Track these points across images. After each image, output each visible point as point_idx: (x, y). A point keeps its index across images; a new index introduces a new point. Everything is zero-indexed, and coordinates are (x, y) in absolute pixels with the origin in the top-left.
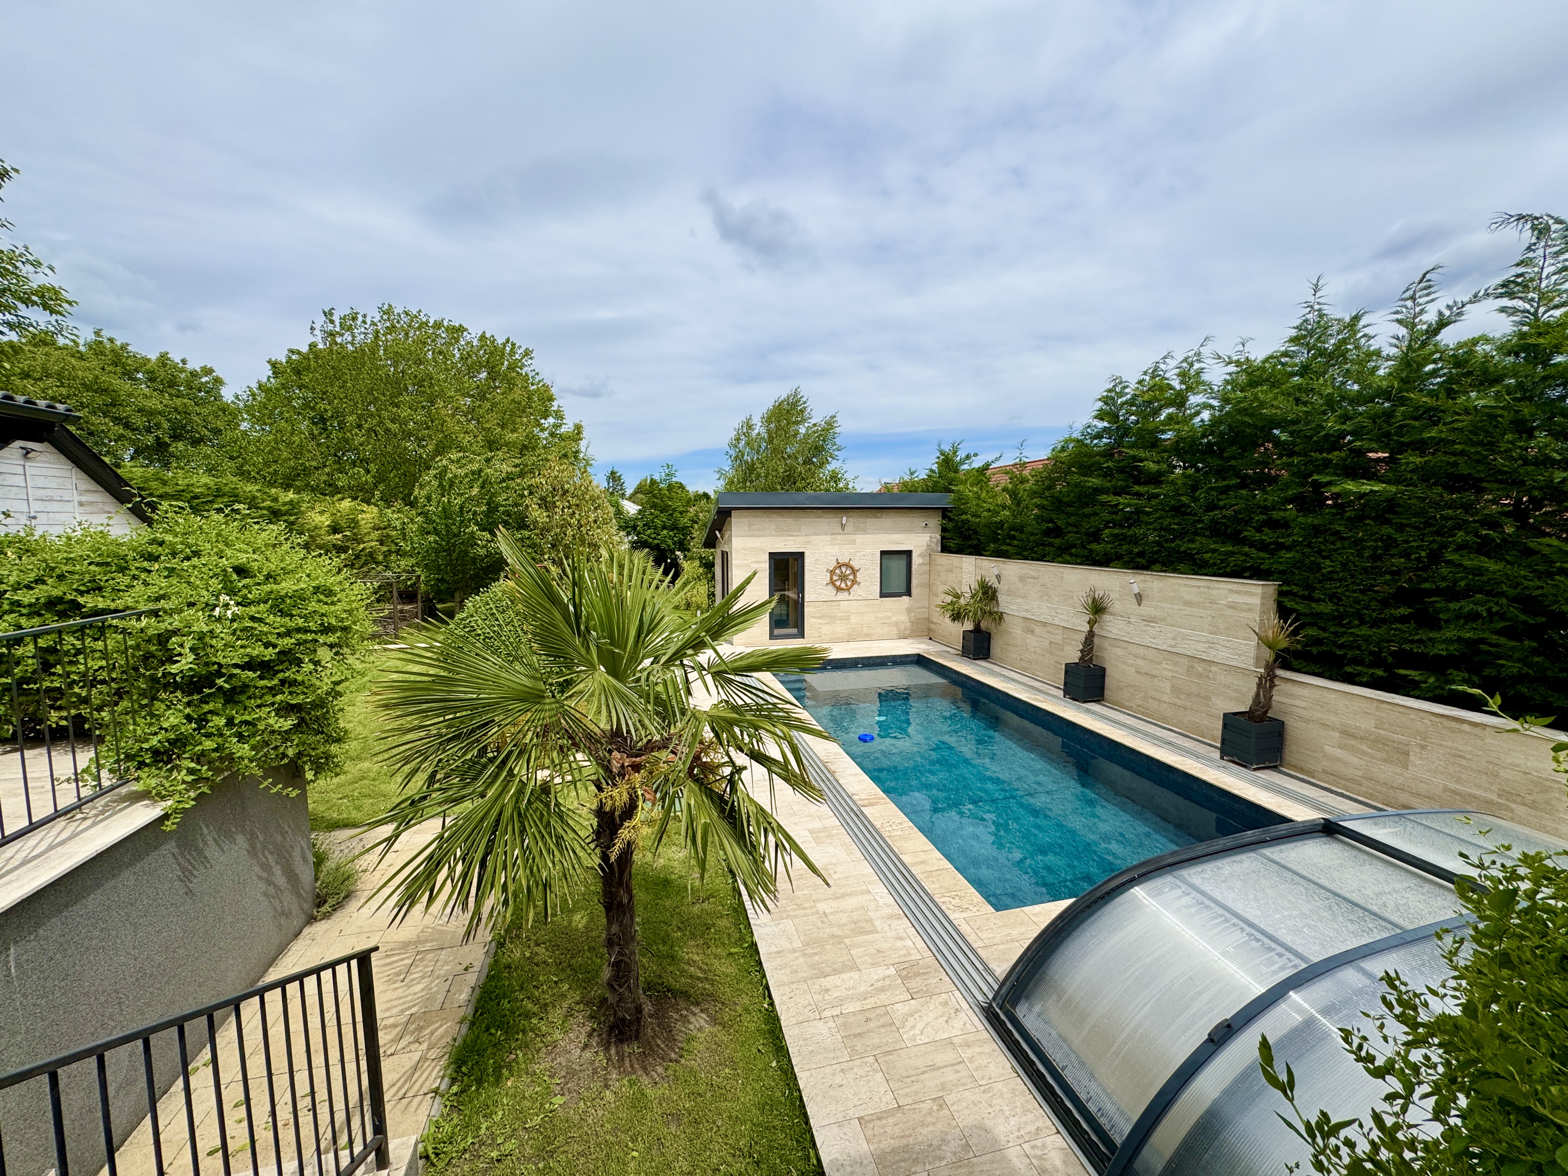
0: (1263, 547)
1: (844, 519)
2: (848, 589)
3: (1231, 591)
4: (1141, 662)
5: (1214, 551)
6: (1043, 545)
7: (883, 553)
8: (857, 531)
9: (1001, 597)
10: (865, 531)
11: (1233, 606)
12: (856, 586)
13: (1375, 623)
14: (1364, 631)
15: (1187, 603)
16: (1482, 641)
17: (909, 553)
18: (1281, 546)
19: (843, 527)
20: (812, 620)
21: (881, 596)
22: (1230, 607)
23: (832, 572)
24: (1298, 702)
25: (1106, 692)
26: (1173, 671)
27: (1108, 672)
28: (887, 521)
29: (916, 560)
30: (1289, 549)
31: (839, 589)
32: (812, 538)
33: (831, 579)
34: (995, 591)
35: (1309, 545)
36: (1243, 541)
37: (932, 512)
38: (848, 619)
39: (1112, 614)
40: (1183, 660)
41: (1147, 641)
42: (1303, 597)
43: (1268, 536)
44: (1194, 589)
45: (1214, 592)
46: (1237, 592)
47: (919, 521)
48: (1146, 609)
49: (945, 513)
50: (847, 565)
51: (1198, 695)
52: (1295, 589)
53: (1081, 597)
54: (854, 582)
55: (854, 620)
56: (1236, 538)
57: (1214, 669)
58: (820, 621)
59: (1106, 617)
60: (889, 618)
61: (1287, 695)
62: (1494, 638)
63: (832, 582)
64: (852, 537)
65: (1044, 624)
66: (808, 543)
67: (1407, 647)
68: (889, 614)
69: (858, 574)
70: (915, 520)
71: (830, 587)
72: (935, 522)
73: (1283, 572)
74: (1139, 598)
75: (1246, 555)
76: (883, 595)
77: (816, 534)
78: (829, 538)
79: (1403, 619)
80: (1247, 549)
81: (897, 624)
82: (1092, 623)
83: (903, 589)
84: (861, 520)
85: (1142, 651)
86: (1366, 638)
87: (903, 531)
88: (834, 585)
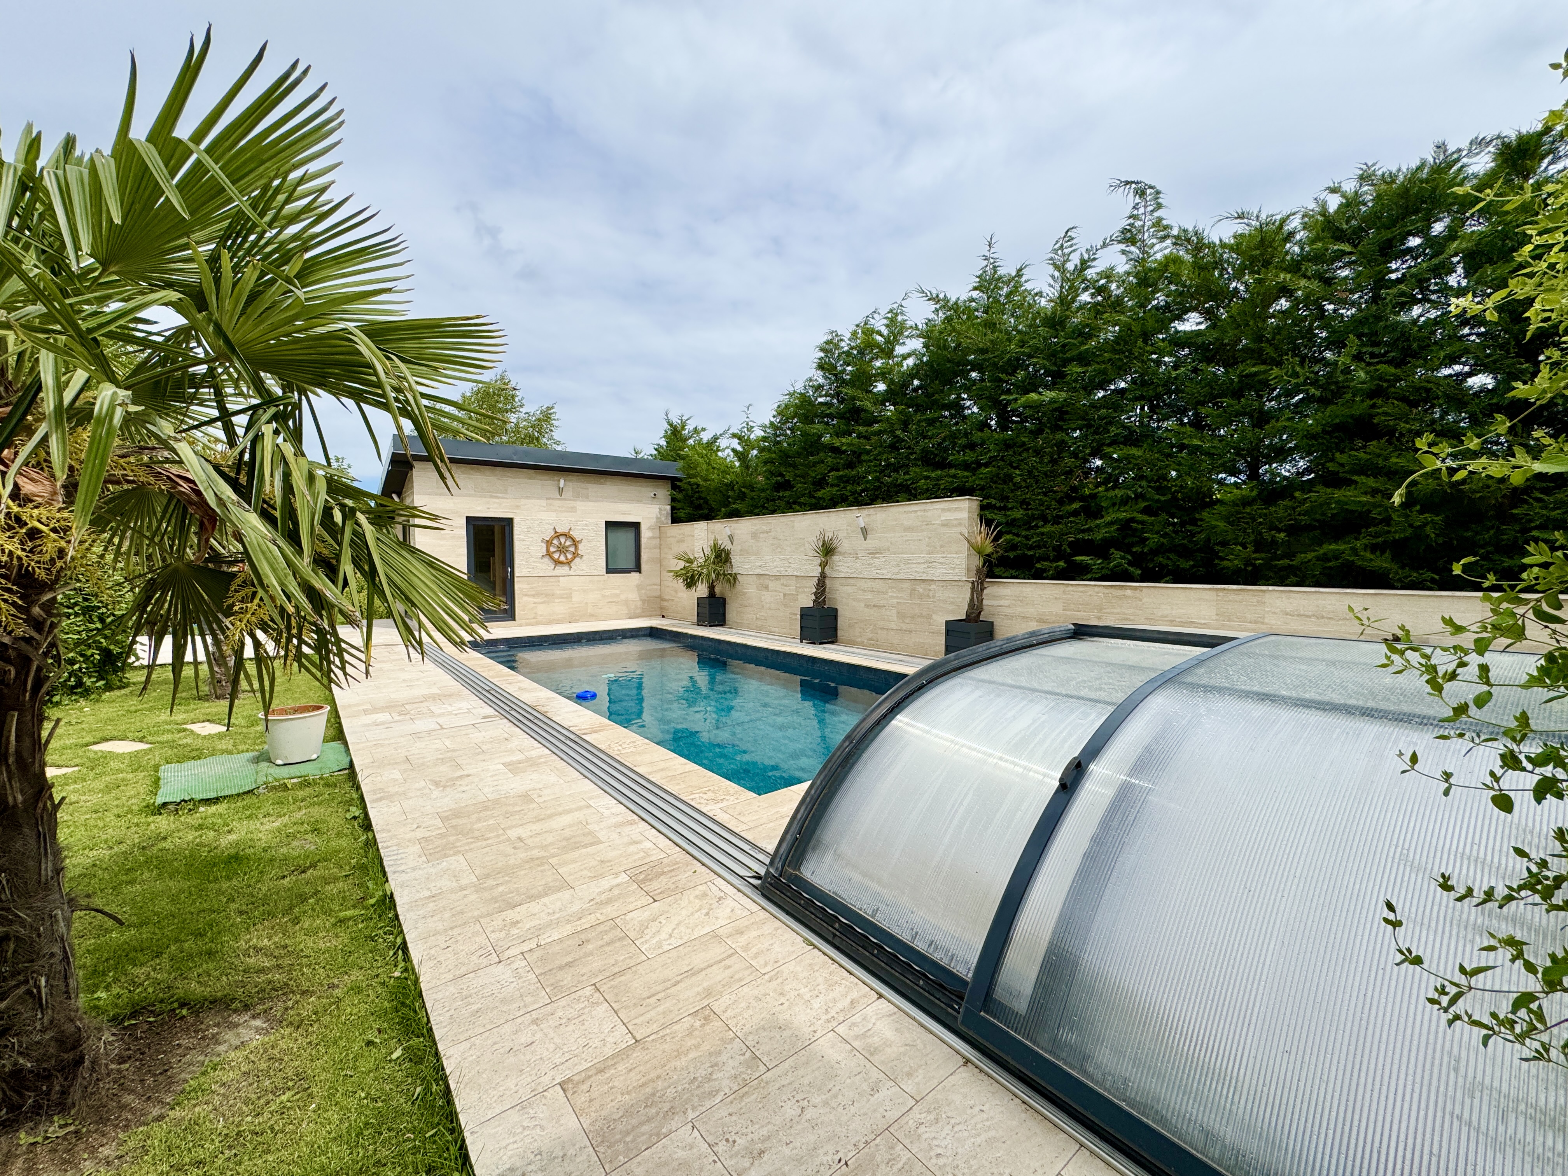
0: (966, 466)
1: (562, 481)
2: (569, 563)
3: (943, 510)
4: (869, 596)
5: (926, 478)
6: (773, 500)
7: (609, 525)
8: (577, 496)
9: (735, 559)
10: (587, 497)
11: (945, 524)
12: (577, 560)
13: (1057, 520)
14: (1047, 529)
15: (908, 529)
16: (1132, 520)
17: (636, 526)
19: (561, 491)
20: (525, 598)
21: (607, 572)
22: (943, 525)
23: (549, 543)
24: (1002, 603)
25: (840, 633)
26: (897, 597)
27: (839, 613)
28: (611, 487)
29: (645, 534)
30: (986, 465)
31: (557, 562)
32: (523, 501)
33: (548, 550)
34: (728, 554)
35: (1002, 459)
36: (950, 466)
37: (661, 482)
38: (569, 597)
39: (841, 554)
40: (906, 585)
41: (874, 573)
42: (1000, 509)
44: (913, 515)
45: (929, 514)
46: (949, 510)
47: (647, 490)
48: (872, 542)
49: (674, 483)
50: (567, 536)
51: (920, 616)
52: (994, 502)
53: (812, 542)
54: (576, 555)
55: (576, 598)
56: (943, 465)
57: (933, 587)
58: (536, 600)
59: (836, 558)
60: (618, 595)
61: (995, 597)
62: (1140, 517)
63: (549, 554)
64: (572, 504)
65: (777, 577)
66: (518, 507)
67: (1080, 536)
68: (617, 592)
69: (580, 546)
70: (643, 489)
71: (547, 560)
72: (664, 493)
73: (982, 489)
74: (865, 532)
75: (954, 476)
76: (609, 571)
77: (527, 498)
78: (543, 502)
79: (1075, 513)
80: (953, 471)
81: (626, 603)
82: (823, 565)
83: (631, 564)
84: (583, 485)
85: (869, 584)
86: (1050, 535)
87: (630, 501)
88: (552, 558)
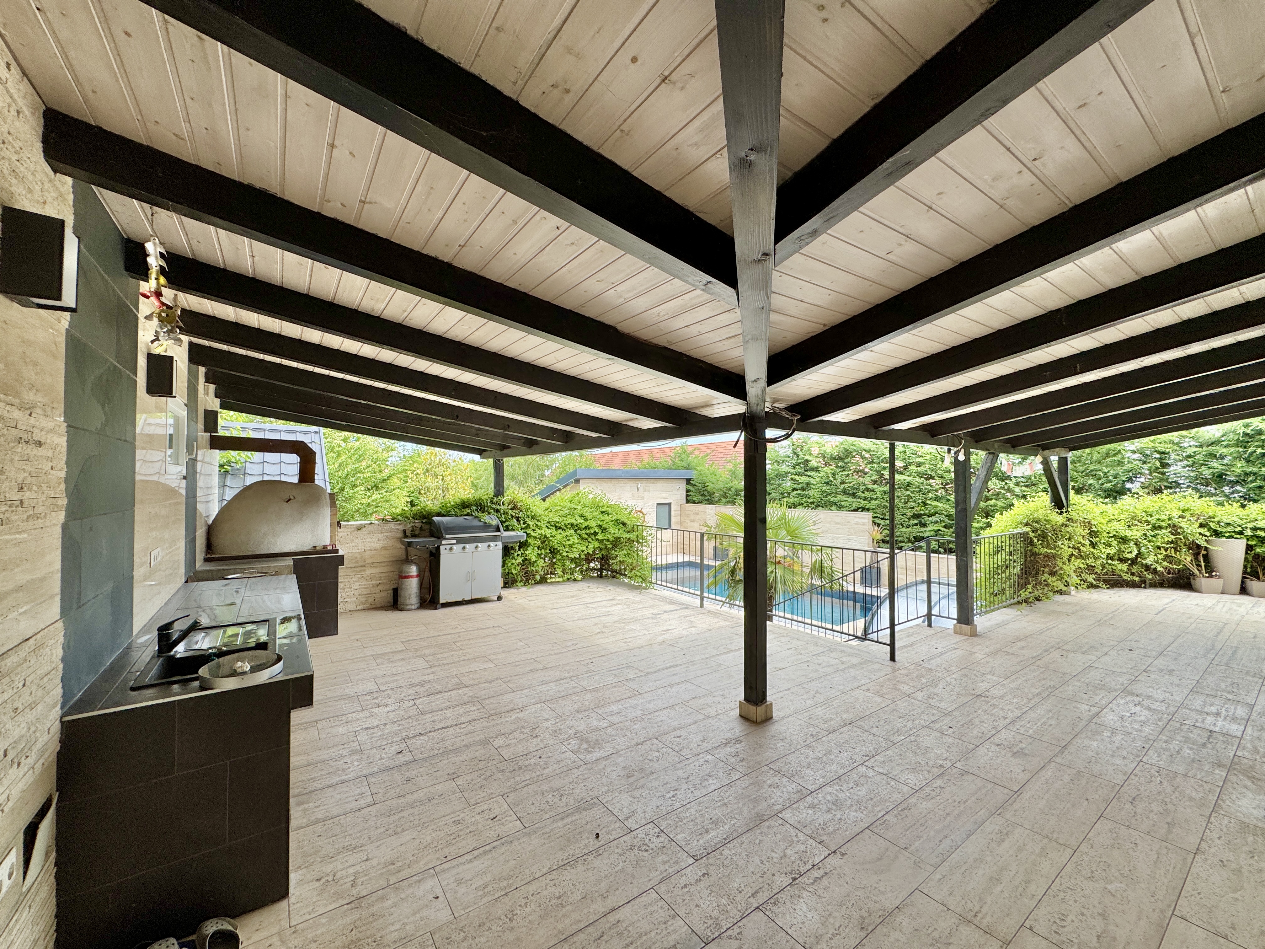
1: (639, 484)
3: (854, 517)
7: (658, 504)
8: (645, 491)
10: (649, 491)
11: (856, 524)
15: (837, 523)
17: (670, 504)
18: (872, 499)
19: (638, 489)
28: (660, 485)
29: (674, 507)
30: (876, 499)
32: (622, 495)
36: (857, 497)
37: (681, 481)
42: (882, 519)
43: (867, 494)
44: (839, 517)
46: (857, 518)
49: (688, 481)
50: (639, 511)
52: (879, 516)
56: (854, 495)
64: (642, 493)
69: (646, 517)
70: (673, 485)
72: (683, 486)
73: (873, 509)
75: (859, 502)
77: (624, 492)
78: (630, 494)
83: (667, 525)
84: (647, 485)
87: (668, 491)
